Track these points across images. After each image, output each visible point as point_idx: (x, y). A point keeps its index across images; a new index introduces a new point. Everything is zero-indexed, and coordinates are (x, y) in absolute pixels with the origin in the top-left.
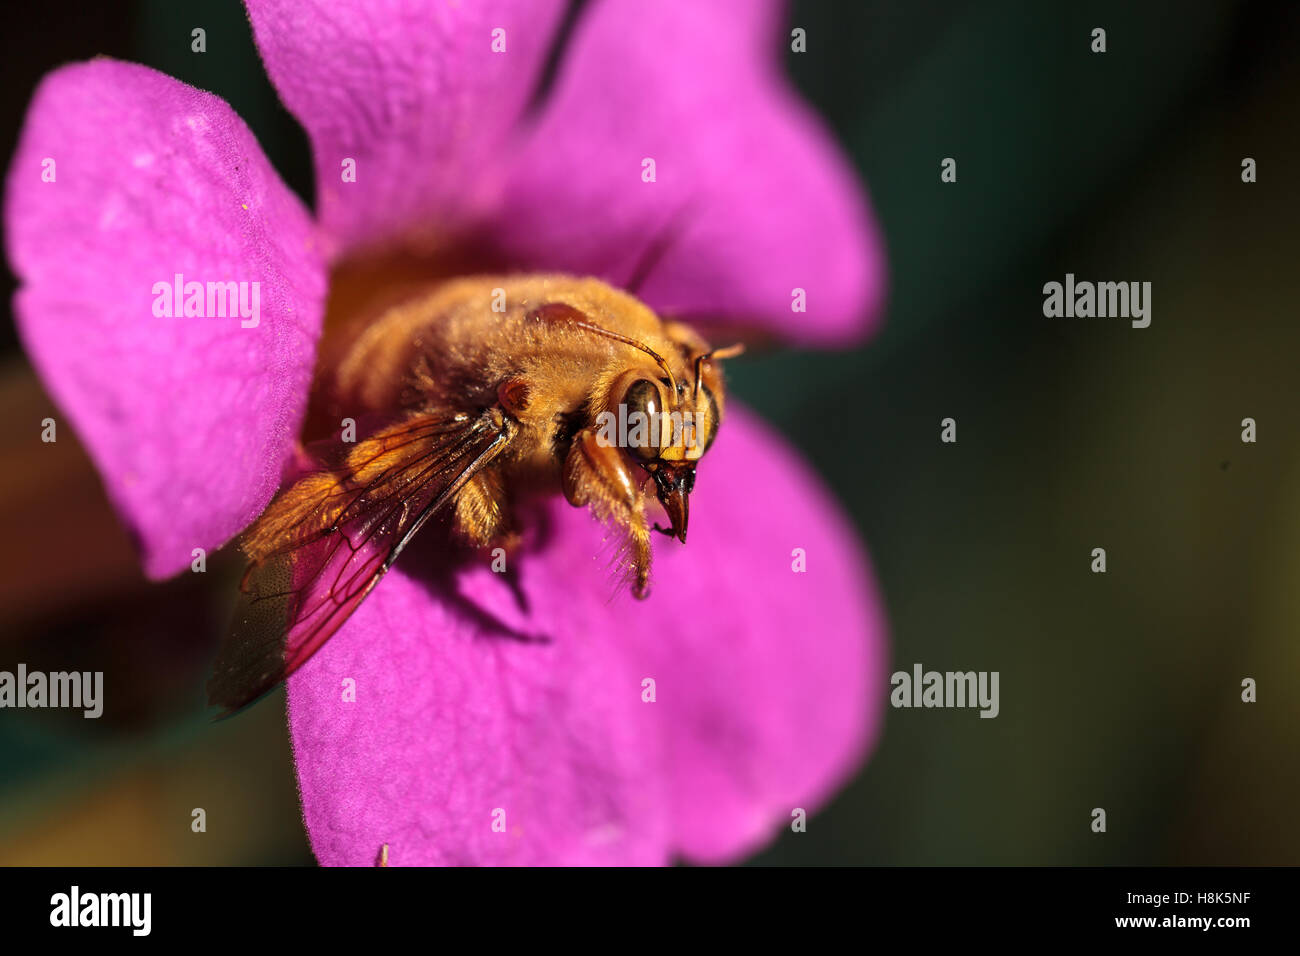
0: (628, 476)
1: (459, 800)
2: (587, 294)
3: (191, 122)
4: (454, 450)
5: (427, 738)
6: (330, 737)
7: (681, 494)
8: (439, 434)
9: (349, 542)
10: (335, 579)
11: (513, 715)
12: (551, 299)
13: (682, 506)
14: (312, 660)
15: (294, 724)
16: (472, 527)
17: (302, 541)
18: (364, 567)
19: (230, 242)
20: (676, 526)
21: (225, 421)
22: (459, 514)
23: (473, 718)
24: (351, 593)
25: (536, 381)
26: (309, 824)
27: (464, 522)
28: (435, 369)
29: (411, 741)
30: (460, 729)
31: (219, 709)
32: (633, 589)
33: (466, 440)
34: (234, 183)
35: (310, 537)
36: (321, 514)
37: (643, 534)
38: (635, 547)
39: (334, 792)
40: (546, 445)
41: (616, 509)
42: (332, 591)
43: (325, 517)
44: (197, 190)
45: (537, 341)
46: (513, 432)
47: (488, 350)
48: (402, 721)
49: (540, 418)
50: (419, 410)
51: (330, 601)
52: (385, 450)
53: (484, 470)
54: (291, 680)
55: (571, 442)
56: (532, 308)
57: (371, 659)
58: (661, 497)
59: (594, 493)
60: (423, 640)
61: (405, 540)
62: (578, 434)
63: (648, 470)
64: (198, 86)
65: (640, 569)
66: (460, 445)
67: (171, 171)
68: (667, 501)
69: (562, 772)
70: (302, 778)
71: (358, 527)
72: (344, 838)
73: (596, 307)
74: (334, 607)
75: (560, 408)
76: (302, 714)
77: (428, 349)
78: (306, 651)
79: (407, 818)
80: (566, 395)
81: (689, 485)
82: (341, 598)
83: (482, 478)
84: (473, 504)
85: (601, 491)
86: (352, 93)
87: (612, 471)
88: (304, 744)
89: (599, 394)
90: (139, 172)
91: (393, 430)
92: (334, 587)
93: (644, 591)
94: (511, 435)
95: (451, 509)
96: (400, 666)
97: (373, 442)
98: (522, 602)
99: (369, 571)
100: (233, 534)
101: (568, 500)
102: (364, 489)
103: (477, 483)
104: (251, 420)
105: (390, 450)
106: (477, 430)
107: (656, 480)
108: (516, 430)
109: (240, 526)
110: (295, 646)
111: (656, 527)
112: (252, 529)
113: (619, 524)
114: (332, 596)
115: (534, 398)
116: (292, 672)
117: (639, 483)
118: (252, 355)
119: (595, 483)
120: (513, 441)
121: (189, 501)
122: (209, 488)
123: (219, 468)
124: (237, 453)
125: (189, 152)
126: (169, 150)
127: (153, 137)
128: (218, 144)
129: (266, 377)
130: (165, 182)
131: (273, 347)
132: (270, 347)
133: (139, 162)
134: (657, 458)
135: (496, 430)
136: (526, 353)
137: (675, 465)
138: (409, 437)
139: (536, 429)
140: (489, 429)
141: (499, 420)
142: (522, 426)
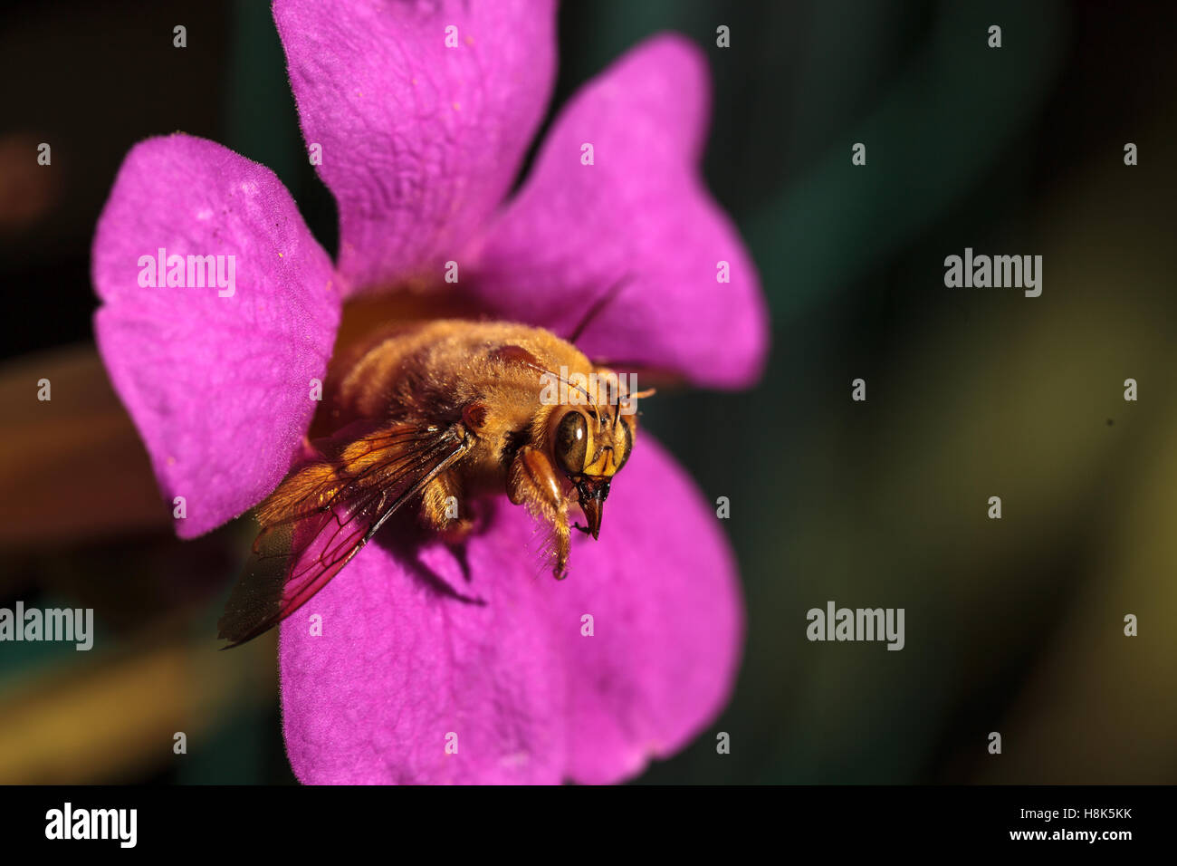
0: (557, 485)
1: (405, 726)
2: (537, 340)
3: (245, 187)
4: (424, 454)
5: (385, 676)
6: (310, 670)
7: (597, 501)
8: (414, 440)
9: (338, 519)
10: (324, 547)
11: (453, 663)
12: (509, 343)
13: (597, 512)
14: (302, 609)
15: (283, 656)
16: (434, 514)
17: (303, 515)
18: (348, 539)
19: (266, 282)
20: (591, 526)
21: (249, 421)
22: (425, 503)
23: (422, 663)
24: (336, 559)
25: (493, 405)
26: (287, 735)
27: (427, 510)
28: (416, 389)
29: (372, 678)
30: (411, 671)
31: (226, 642)
32: (554, 571)
33: (434, 447)
34: (274, 237)
35: (308, 513)
36: (318, 495)
37: (565, 531)
38: (558, 539)
39: (309, 711)
40: (497, 455)
41: (545, 508)
42: (322, 555)
43: (322, 499)
44: (244, 241)
45: (496, 375)
46: (472, 443)
47: (458, 378)
48: (366, 661)
49: (493, 434)
50: (401, 420)
51: (319, 564)
52: (372, 450)
53: (447, 471)
54: (284, 623)
55: (515, 454)
56: (493, 348)
57: (347, 610)
58: (582, 502)
59: (529, 496)
60: (390, 600)
61: (382, 521)
62: (521, 449)
63: (573, 482)
64: (254, 159)
65: (560, 556)
66: (431, 450)
67: (225, 225)
68: (586, 506)
69: (487, 709)
70: (285, 699)
71: (347, 507)
72: (312, 747)
73: (544, 352)
74: (322, 568)
75: (509, 428)
76: (291, 650)
77: (411, 372)
78: (298, 601)
79: (363, 735)
80: (515, 418)
81: (604, 495)
82: (328, 562)
83: (445, 477)
84: (437, 496)
85: (536, 494)
86: (372, 171)
87: (545, 479)
88: (289, 673)
89: (540, 420)
90: (200, 223)
91: (379, 434)
92: (324, 552)
93: (563, 573)
94: (470, 446)
95: (418, 500)
96: (369, 619)
97: (364, 443)
98: (467, 572)
99: (351, 543)
100: (249, 508)
101: (509, 497)
102: (353, 479)
103: (441, 480)
104: (270, 421)
105: (376, 450)
106: (444, 439)
107: (579, 490)
108: (474, 442)
109: (254, 501)
110: (290, 596)
111: (576, 525)
112: (265, 504)
113: (548, 522)
114: (322, 560)
115: (490, 419)
116: (285, 618)
117: (565, 490)
118: (275, 370)
119: (531, 487)
120: (471, 450)
121: (215, 480)
122: (232, 471)
123: (241, 456)
124: (257, 446)
125: (241, 210)
126: (225, 208)
127: (214, 197)
128: (264, 205)
129: (285, 388)
130: (220, 233)
131: (293, 365)
132: (291, 365)
133: (201, 216)
134: (581, 474)
135: (459, 441)
136: (486, 383)
137: (594, 478)
138: (392, 440)
139: (490, 443)
140: (453, 440)
141: (461, 434)
142: (479, 439)
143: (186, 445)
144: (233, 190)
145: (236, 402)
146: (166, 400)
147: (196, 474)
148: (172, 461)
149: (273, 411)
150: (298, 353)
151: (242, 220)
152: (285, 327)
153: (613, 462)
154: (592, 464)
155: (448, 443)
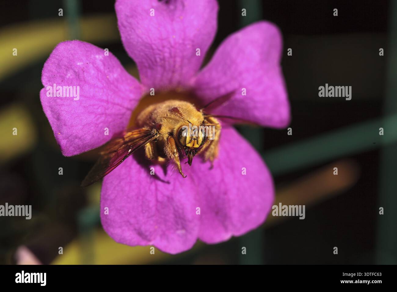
3: (97, 57)
7: (191, 155)
13: (191, 158)
16: (148, 154)
19: (100, 84)
20: (189, 162)
21: (89, 124)
25: (164, 124)
37: (178, 162)
40: (165, 139)
41: (171, 155)
44: (93, 72)
45: (167, 115)
49: (164, 133)
52: (132, 135)
56: (172, 108)
68: (187, 156)
75: (169, 131)
80: (170, 128)
81: (194, 153)
85: (169, 150)
86: (146, 54)
87: (172, 146)
89: (175, 129)
94: (158, 135)
104: (96, 124)
107: (185, 151)
115: (163, 128)
118: (100, 110)
121: (77, 140)
122: (82, 138)
123: (85, 134)
124: (91, 132)
125: (94, 63)
126: (88, 62)
127: (84, 59)
128: (104, 62)
129: (104, 115)
130: (84, 69)
131: (108, 109)
132: (106, 109)
133: (78, 64)
134: (185, 146)
135: (155, 134)
136: (164, 117)
137: (191, 148)
138: (138, 132)
139: (163, 135)
140: (153, 134)
141: (155, 132)
142: (160, 134)
143: (65, 130)
144: (92, 56)
146: (59, 116)
147: (68, 138)
148: (59, 133)
149: (98, 122)
150: (110, 105)
151: (93, 66)
152: (105, 98)
153: (197, 143)
154: (189, 143)
155: (152, 135)
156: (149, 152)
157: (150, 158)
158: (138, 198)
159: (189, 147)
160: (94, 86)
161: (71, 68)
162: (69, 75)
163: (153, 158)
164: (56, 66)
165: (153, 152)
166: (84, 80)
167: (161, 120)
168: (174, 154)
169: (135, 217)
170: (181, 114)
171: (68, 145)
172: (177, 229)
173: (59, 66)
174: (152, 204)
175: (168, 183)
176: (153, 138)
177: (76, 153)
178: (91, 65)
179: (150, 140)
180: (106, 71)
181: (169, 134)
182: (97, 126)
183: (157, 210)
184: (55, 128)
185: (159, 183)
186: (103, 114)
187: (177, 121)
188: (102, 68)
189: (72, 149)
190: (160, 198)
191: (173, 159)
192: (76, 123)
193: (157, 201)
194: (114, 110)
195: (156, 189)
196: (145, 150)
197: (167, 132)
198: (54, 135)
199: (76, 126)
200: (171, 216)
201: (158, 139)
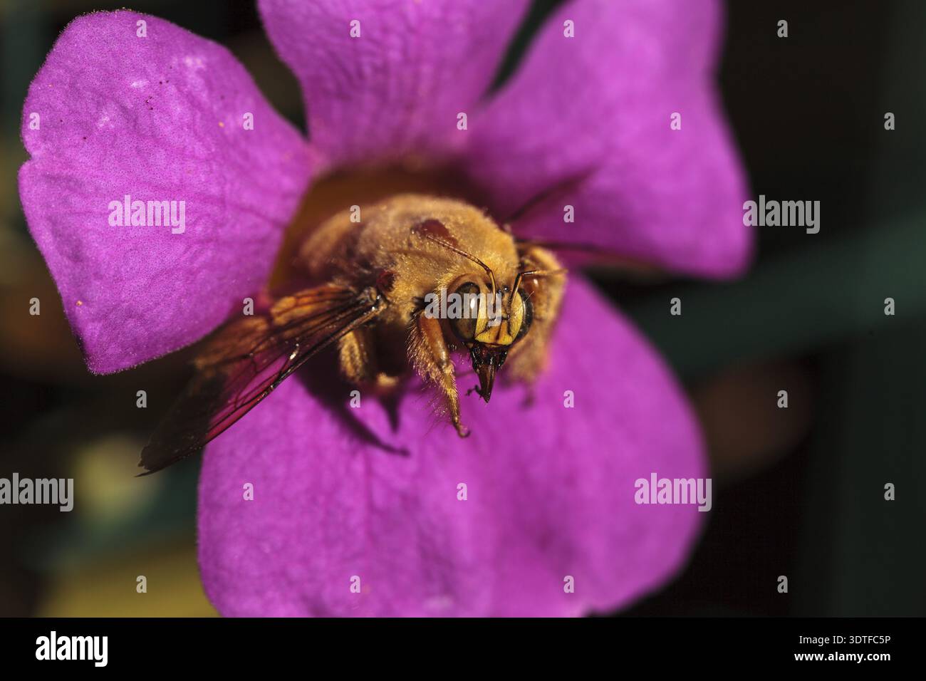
0: (444, 347)
3: (189, 61)
4: (340, 313)
13: (488, 376)
16: (349, 366)
19: (199, 148)
20: (483, 389)
21: (168, 272)
25: (402, 272)
27: (344, 363)
33: (350, 307)
35: (233, 359)
40: (405, 318)
42: (237, 398)
44: (178, 109)
46: (383, 306)
49: (401, 298)
51: (233, 405)
52: (297, 305)
58: (474, 366)
64: (204, 36)
66: (346, 310)
68: (478, 370)
74: (233, 409)
75: (416, 294)
80: (423, 285)
81: (499, 362)
82: (239, 404)
83: (359, 332)
84: (351, 349)
87: (432, 341)
89: (441, 288)
93: (463, 432)
97: (292, 299)
104: (191, 273)
105: (301, 305)
106: (359, 301)
107: (472, 355)
108: (385, 304)
115: (398, 285)
120: (382, 312)
121: (131, 323)
122: (147, 316)
123: (157, 304)
124: (175, 295)
125: (180, 82)
126: (162, 78)
127: (151, 67)
128: (208, 77)
129: (211, 245)
130: (152, 101)
131: (222, 225)
132: (219, 224)
133: (135, 84)
134: (473, 340)
135: (371, 303)
136: (400, 251)
137: (488, 346)
138: (317, 298)
139: (398, 306)
140: (367, 301)
141: (374, 296)
142: (388, 303)
143: (97, 292)
144: (175, 61)
145: (154, 254)
146: (80, 248)
147: (105, 317)
148: (80, 303)
149: (196, 265)
150: (229, 214)
151: (179, 90)
152: (214, 190)
153: (509, 332)
154: (483, 332)
155: (362, 304)
156: (352, 360)
157: (353, 378)
158: (313, 500)
159: (482, 345)
160: (182, 154)
161: (112, 99)
162: (106, 119)
163: (361, 379)
164: (67, 92)
165: (366, 361)
166: (153, 136)
167: (390, 258)
168: (440, 367)
169: (305, 561)
170: (454, 242)
171: (105, 339)
172: (428, 595)
173: (74, 91)
174: (357, 519)
175: (404, 453)
176: (367, 316)
177: (127, 364)
178: (172, 89)
179: (355, 322)
180: (215, 108)
181: (416, 304)
182: (192, 278)
183: (372, 537)
184: (65, 285)
185: (379, 455)
186: (209, 240)
187: (444, 264)
188: (204, 96)
189: (113, 350)
190: (379, 497)
191: (438, 381)
192: (131, 268)
193: (371, 507)
194: (242, 227)
195: (369, 472)
196: (338, 353)
197: (410, 299)
198: (62, 308)
199: (129, 280)
200: (411, 553)
201: (379, 319)
